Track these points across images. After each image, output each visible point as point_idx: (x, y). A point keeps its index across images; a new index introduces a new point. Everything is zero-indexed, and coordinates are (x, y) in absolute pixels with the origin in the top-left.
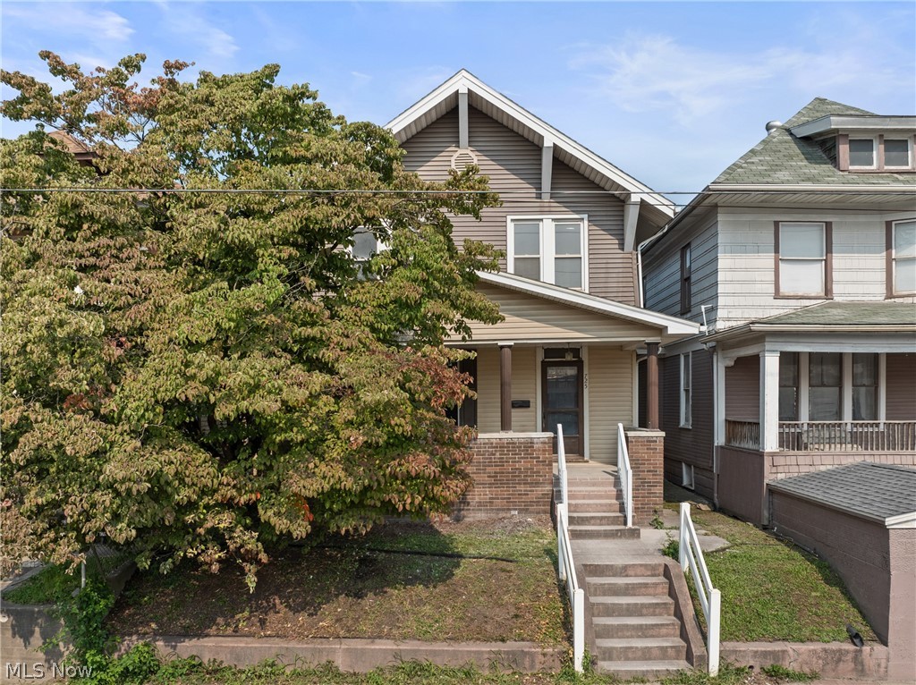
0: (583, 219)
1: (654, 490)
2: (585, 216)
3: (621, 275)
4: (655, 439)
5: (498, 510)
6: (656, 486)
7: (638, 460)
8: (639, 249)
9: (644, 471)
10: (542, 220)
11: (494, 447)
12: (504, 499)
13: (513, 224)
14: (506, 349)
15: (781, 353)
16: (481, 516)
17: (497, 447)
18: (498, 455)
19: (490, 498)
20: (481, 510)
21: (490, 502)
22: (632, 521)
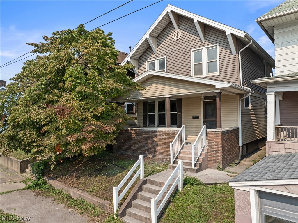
0: (217, 45)
1: (218, 154)
2: (218, 44)
3: (232, 65)
4: (218, 132)
5: (165, 155)
6: (219, 152)
7: (211, 141)
8: (239, 53)
9: (214, 146)
10: (202, 49)
11: (163, 133)
12: (167, 151)
13: (193, 52)
14: (167, 98)
15: (276, 92)
16: (160, 157)
17: (164, 133)
18: (164, 136)
19: (163, 151)
20: (160, 155)
21: (163, 152)
22: (195, 166)
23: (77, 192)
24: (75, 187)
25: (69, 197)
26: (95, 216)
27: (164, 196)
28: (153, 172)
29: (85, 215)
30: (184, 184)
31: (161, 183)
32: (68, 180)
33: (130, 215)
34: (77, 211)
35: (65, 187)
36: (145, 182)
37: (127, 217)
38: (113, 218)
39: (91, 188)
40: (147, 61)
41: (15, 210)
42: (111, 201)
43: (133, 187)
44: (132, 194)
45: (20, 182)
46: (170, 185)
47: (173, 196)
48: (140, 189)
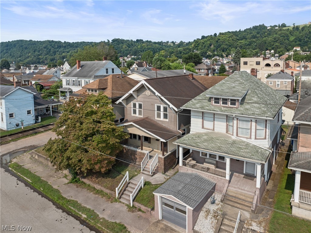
0: (167, 106)
1: (162, 167)
3: (174, 118)
4: (162, 158)
7: (160, 161)
8: (177, 113)
9: (161, 163)
10: (161, 105)
13: (156, 105)
16: (138, 164)
19: (139, 161)
22: (152, 173)
23: (99, 187)
24: (97, 183)
25: (94, 188)
26: (108, 199)
27: (134, 194)
28: (133, 176)
29: (104, 198)
30: (144, 185)
31: (135, 184)
32: (92, 179)
33: (123, 198)
34: (100, 196)
35: (92, 183)
36: (129, 183)
37: (122, 199)
38: (116, 199)
39: (105, 184)
40: (132, 102)
41: (72, 197)
42: (115, 191)
43: (123, 186)
44: (123, 189)
45: (63, 178)
46: (139, 186)
47: (139, 191)
48: (127, 187)
